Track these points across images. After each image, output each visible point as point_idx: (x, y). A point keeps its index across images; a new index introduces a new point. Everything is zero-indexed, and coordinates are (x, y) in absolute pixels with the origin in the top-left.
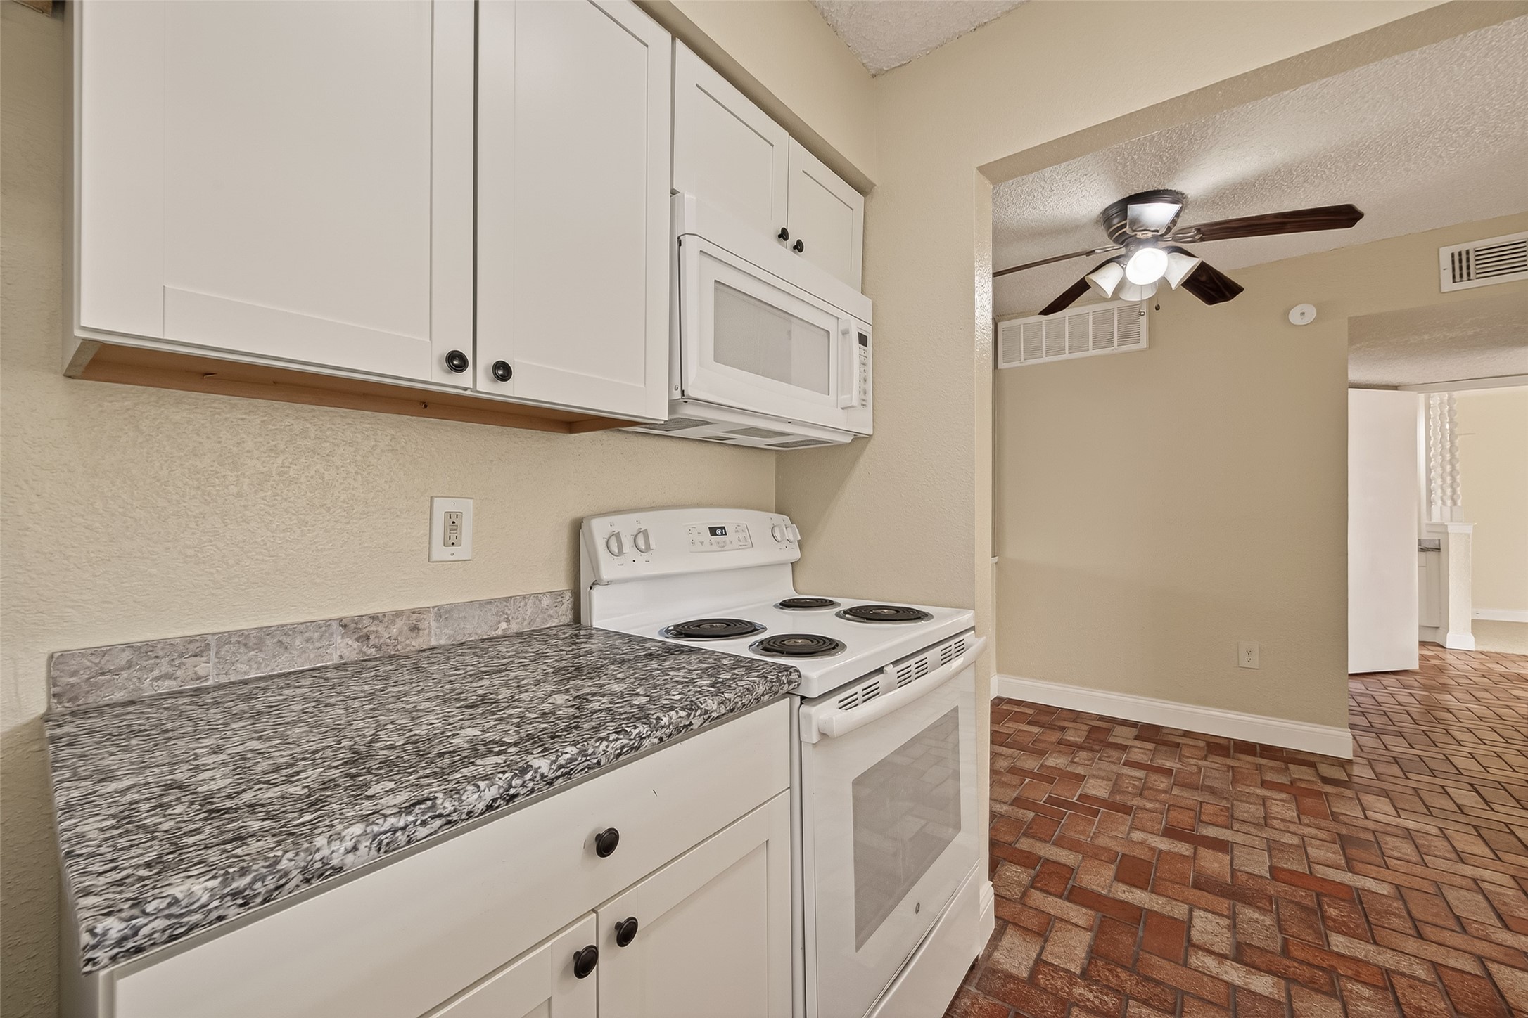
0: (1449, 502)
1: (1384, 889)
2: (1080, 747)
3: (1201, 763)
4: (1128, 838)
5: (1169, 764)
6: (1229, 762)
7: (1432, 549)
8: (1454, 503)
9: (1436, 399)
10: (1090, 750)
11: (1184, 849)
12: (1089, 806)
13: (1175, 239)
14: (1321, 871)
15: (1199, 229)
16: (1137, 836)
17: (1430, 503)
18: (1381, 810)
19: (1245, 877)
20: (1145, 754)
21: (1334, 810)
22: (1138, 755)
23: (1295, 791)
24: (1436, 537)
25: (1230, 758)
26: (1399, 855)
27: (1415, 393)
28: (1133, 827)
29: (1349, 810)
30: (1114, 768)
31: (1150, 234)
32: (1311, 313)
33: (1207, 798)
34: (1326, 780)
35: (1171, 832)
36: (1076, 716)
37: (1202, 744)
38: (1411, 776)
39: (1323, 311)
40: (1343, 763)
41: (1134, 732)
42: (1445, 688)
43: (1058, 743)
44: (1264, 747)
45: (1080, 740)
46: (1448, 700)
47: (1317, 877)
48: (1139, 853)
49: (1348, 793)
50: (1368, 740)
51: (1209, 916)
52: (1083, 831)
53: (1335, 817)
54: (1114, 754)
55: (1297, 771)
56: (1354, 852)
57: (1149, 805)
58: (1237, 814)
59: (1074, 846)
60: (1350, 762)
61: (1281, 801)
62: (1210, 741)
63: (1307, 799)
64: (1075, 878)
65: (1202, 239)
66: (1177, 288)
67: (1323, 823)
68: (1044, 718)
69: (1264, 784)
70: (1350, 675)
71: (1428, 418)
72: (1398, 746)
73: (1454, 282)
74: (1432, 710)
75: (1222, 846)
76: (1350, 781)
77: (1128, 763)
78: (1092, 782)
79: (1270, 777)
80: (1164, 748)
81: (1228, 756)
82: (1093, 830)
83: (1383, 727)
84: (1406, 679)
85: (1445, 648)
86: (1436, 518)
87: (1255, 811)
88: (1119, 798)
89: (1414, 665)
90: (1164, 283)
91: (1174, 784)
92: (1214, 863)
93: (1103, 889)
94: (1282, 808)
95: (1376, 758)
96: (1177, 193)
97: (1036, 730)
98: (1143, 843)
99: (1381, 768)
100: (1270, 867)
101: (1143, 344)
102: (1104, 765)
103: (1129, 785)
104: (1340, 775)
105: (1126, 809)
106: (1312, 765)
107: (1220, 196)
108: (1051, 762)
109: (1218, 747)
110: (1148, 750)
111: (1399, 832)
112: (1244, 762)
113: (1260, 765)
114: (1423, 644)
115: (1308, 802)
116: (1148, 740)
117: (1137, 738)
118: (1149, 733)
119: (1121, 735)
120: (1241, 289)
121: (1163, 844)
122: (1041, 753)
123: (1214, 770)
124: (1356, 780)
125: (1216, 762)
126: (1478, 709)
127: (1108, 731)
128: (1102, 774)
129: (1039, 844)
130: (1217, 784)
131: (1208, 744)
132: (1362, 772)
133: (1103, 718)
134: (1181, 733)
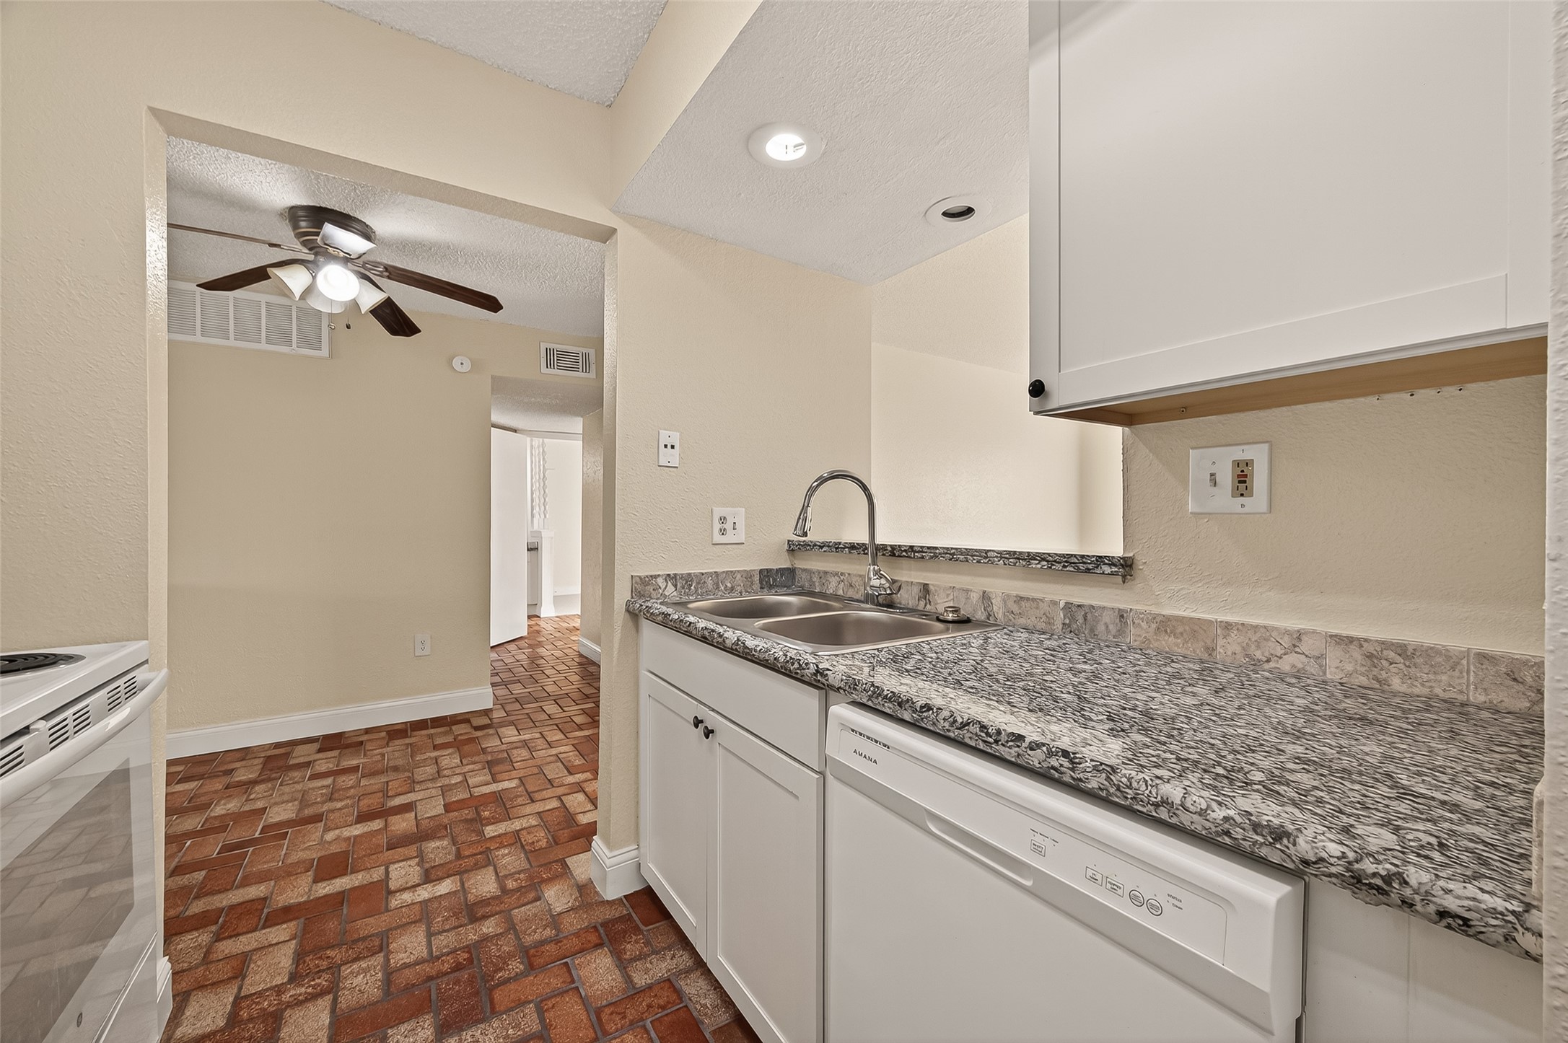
0: (543, 516)
1: (513, 784)
2: (254, 782)
3: (384, 750)
4: (322, 842)
5: (354, 762)
6: (407, 741)
7: (533, 549)
8: (545, 517)
9: (537, 441)
10: (270, 780)
11: (376, 825)
12: (276, 833)
13: (363, 267)
14: (477, 791)
15: (387, 268)
16: (330, 836)
17: (533, 516)
18: (510, 734)
19: (427, 821)
20: (330, 762)
21: (483, 746)
22: (322, 766)
23: (457, 744)
24: (535, 541)
25: (408, 737)
26: (521, 759)
27: (525, 436)
28: (327, 829)
29: (492, 743)
30: (299, 787)
31: (342, 254)
32: (467, 366)
33: (392, 775)
34: (477, 728)
35: (363, 818)
36: (244, 754)
37: (384, 734)
38: (524, 706)
39: (477, 366)
40: (486, 712)
41: (316, 746)
42: (540, 644)
43: (226, 788)
44: (433, 720)
45: (253, 776)
46: (542, 651)
47: (477, 796)
48: (335, 848)
49: (491, 731)
50: (502, 692)
51: (402, 864)
52: (272, 859)
53: (484, 751)
54: (296, 774)
55: (459, 729)
56: (497, 769)
57: (339, 805)
58: (417, 778)
59: (263, 877)
60: (491, 710)
61: (448, 755)
62: (389, 729)
63: (467, 746)
64: (269, 904)
65: (389, 278)
66: (366, 313)
67: (476, 759)
68: (202, 769)
69: (435, 748)
70: (492, 647)
71: (532, 454)
72: (517, 689)
73: (547, 367)
74: (534, 660)
75: (408, 807)
76: (492, 723)
77: (313, 777)
78: (275, 809)
79: (439, 741)
80: (347, 751)
81: (406, 737)
82: (284, 852)
83: (509, 679)
84: (522, 643)
85: (539, 617)
86: (536, 528)
87: (431, 770)
88: (308, 812)
89: (525, 633)
90: (355, 305)
91: (362, 777)
92: (402, 824)
93: (302, 896)
94: (449, 759)
95: (507, 701)
96: (367, 226)
97: (192, 785)
98: (337, 839)
99: (509, 708)
100: (444, 806)
101: (325, 352)
102: (286, 789)
103: (316, 796)
104: (486, 721)
105: (317, 818)
106: (468, 721)
107: (404, 245)
108: (219, 810)
109: (396, 732)
110: (331, 758)
111: (520, 744)
112: (419, 737)
113: (432, 734)
114: (529, 617)
115: (467, 748)
116: (332, 749)
117: (320, 751)
118: (332, 742)
119: (301, 754)
120: (419, 331)
121: (358, 830)
122: (206, 806)
123: (396, 749)
124: (495, 721)
125: (398, 743)
126: (558, 653)
127: (287, 755)
128: (286, 798)
129: (217, 897)
130: (400, 762)
131: (388, 733)
132: (498, 714)
133: (278, 745)
134: (362, 732)
